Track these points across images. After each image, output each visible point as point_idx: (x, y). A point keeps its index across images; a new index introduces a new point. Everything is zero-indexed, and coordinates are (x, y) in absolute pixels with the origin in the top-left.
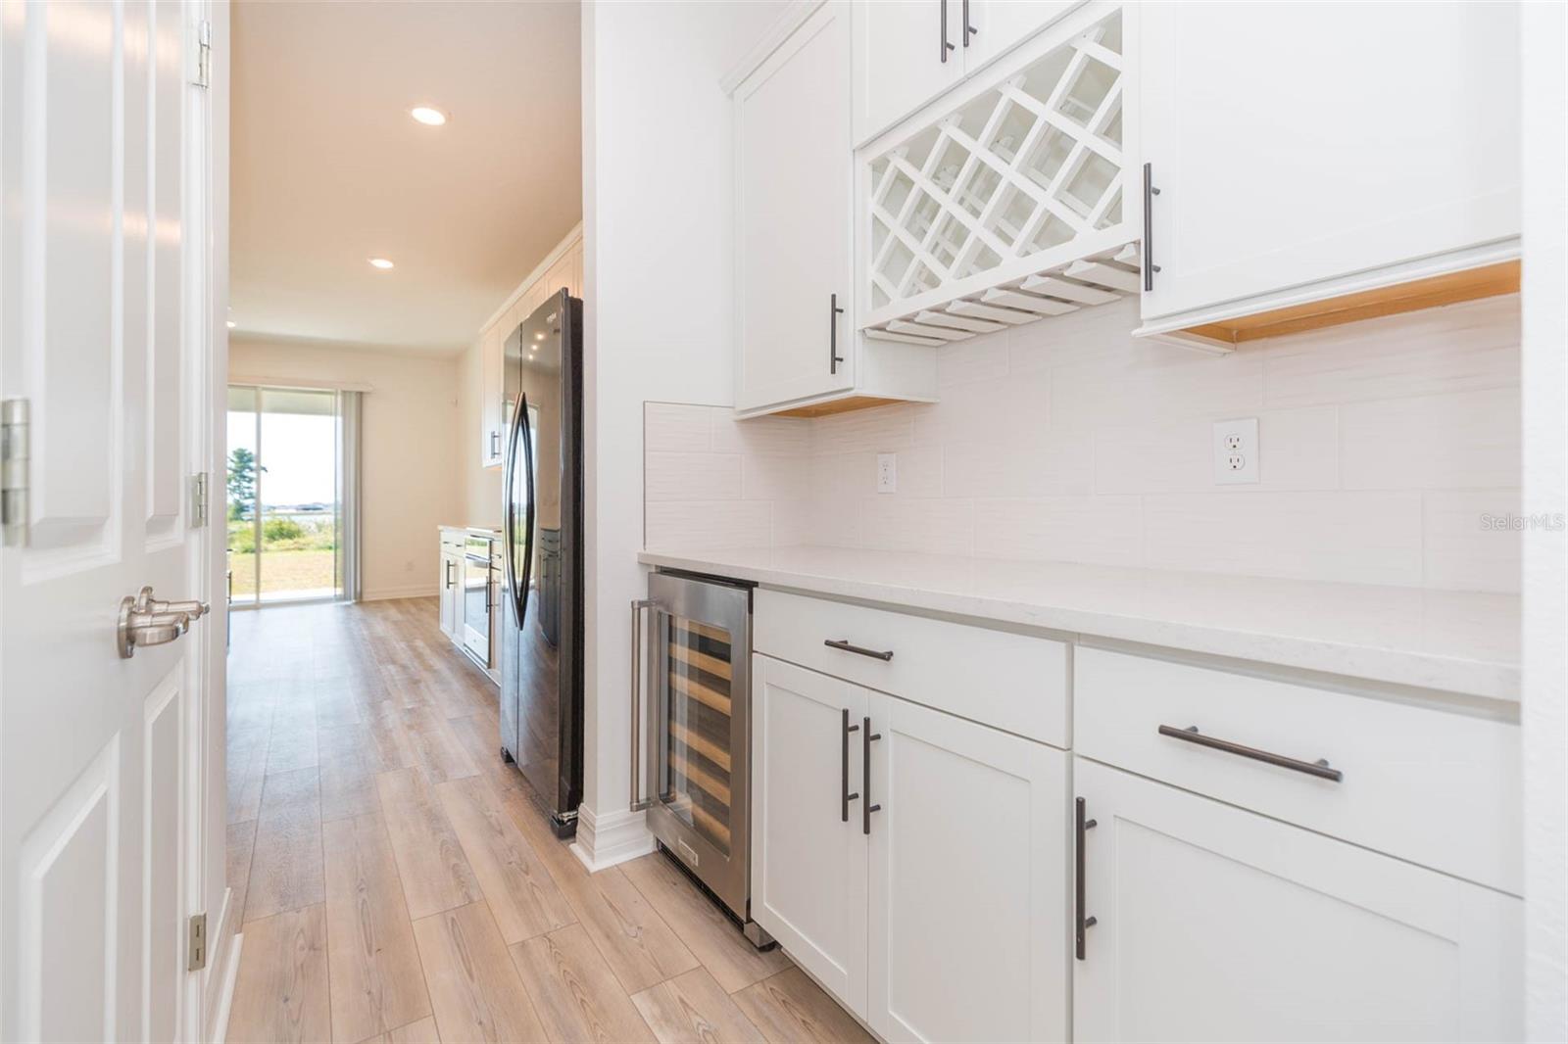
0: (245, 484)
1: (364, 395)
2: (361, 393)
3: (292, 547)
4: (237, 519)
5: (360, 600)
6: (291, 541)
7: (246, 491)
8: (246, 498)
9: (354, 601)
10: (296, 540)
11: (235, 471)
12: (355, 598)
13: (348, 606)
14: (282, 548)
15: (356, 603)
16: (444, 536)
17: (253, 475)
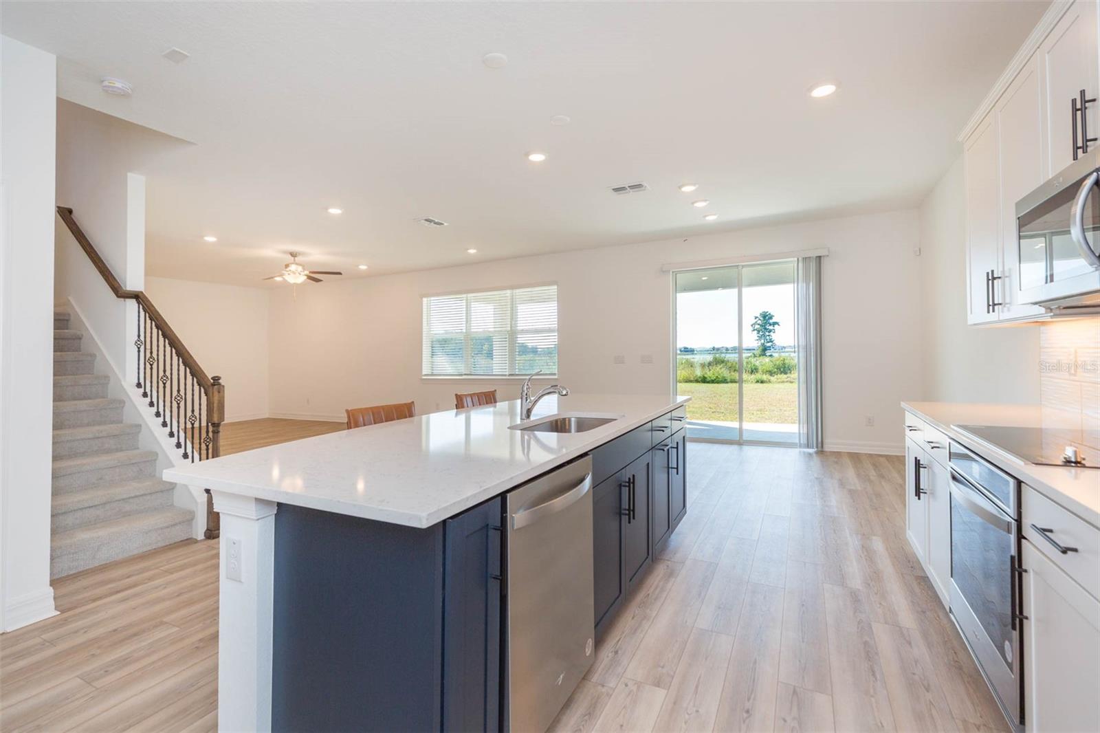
0: (767, 334)
1: (822, 258)
2: (820, 257)
3: (786, 380)
4: (763, 355)
5: (821, 452)
6: (785, 376)
7: (768, 337)
8: (768, 342)
9: (816, 449)
10: (788, 375)
11: (761, 326)
12: (817, 447)
13: (810, 454)
14: (779, 380)
15: (817, 453)
16: (910, 419)
17: (771, 328)
